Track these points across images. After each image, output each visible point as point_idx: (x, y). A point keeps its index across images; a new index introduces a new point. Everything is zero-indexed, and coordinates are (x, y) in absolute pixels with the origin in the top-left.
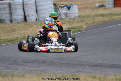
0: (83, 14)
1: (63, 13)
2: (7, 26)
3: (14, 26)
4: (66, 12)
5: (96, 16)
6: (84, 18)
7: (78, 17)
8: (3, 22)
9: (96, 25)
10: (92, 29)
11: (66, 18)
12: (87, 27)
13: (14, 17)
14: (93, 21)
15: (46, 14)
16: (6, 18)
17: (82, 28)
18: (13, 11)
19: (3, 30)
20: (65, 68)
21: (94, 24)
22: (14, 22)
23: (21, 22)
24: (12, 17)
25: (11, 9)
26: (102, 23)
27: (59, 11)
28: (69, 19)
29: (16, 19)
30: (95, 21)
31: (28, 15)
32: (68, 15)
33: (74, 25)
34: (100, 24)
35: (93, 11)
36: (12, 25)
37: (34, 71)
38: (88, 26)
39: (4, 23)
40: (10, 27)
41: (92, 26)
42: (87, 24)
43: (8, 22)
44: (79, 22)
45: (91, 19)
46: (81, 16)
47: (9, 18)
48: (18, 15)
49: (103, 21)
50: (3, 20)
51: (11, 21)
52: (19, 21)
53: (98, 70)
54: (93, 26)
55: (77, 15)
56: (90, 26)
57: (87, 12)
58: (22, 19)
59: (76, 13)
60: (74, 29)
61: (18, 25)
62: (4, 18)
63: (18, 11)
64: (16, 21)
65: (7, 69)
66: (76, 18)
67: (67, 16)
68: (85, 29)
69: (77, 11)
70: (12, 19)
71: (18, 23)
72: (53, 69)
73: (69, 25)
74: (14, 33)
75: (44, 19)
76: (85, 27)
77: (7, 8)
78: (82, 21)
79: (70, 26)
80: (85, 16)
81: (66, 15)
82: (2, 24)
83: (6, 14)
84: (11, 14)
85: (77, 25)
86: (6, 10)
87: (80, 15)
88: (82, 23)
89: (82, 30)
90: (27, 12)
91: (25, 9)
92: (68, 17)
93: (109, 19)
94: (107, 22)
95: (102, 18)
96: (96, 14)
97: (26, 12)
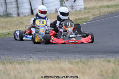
0: (88, 6)
1: (69, 5)
2: (14, 19)
3: (22, 19)
4: (72, 5)
5: (102, 8)
6: (90, 10)
7: (84, 9)
8: (10, 16)
9: (102, 15)
10: (99, 19)
11: (72, 10)
12: (93, 18)
13: (21, 11)
14: (99, 12)
15: (52, 7)
16: (13, 12)
17: (89, 19)
18: (20, 5)
19: (12, 23)
20: (78, 54)
21: (100, 15)
22: (21, 15)
23: (28, 15)
24: (19, 11)
25: (18, 3)
26: (108, 13)
27: (65, 4)
28: (75, 11)
29: (23, 12)
30: (102, 12)
31: (35, 9)
32: (74, 7)
33: (81, 17)
34: (106, 15)
35: (98, 3)
36: (19, 18)
37: (48, 59)
38: (95, 17)
39: (12, 17)
40: (17, 21)
41: (98, 16)
42: (93, 14)
43: (15, 16)
44: (85, 13)
45: (97, 10)
46: (87, 8)
47: (16, 12)
48: (25, 9)
49: (109, 12)
50: (11, 14)
51: (18, 15)
52: (26, 14)
53: (110, 55)
54: (100, 16)
55: (83, 7)
56: (96, 17)
57: (92, 4)
58: (29, 13)
59: (81, 5)
60: (82, 20)
61: (25, 18)
62: (11, 12)
63: (25, 4)
64: (23, 15)
65: (21, 58)
66: (82, 10)
67: (72, 9)
68: (92, 19)
69: (82, 3)
70: (19, 13)
71: (25, 16)
72: (66, 56)
73: (76, 16)
74: (23, 25)
75: (50, 12)
76: (91, 18)
77: (14, 2)
78: (88, 12)
79: (77, 18)
80: (90, 8)
81: (71, 7)
82: (10, 18)
83: (13, 8)
84: (18, 8)
85: (83, 16)
86: (13, 5)
87: (85, 6)
88: (88, 14)
89: (89, 20)
90: (34, 6)
91: (32, 3)
92: (74, 9)
93: (115, 9)
94: (113, 12)
95: (108, 9)
96: (101, 6)
97: (32, 5)
